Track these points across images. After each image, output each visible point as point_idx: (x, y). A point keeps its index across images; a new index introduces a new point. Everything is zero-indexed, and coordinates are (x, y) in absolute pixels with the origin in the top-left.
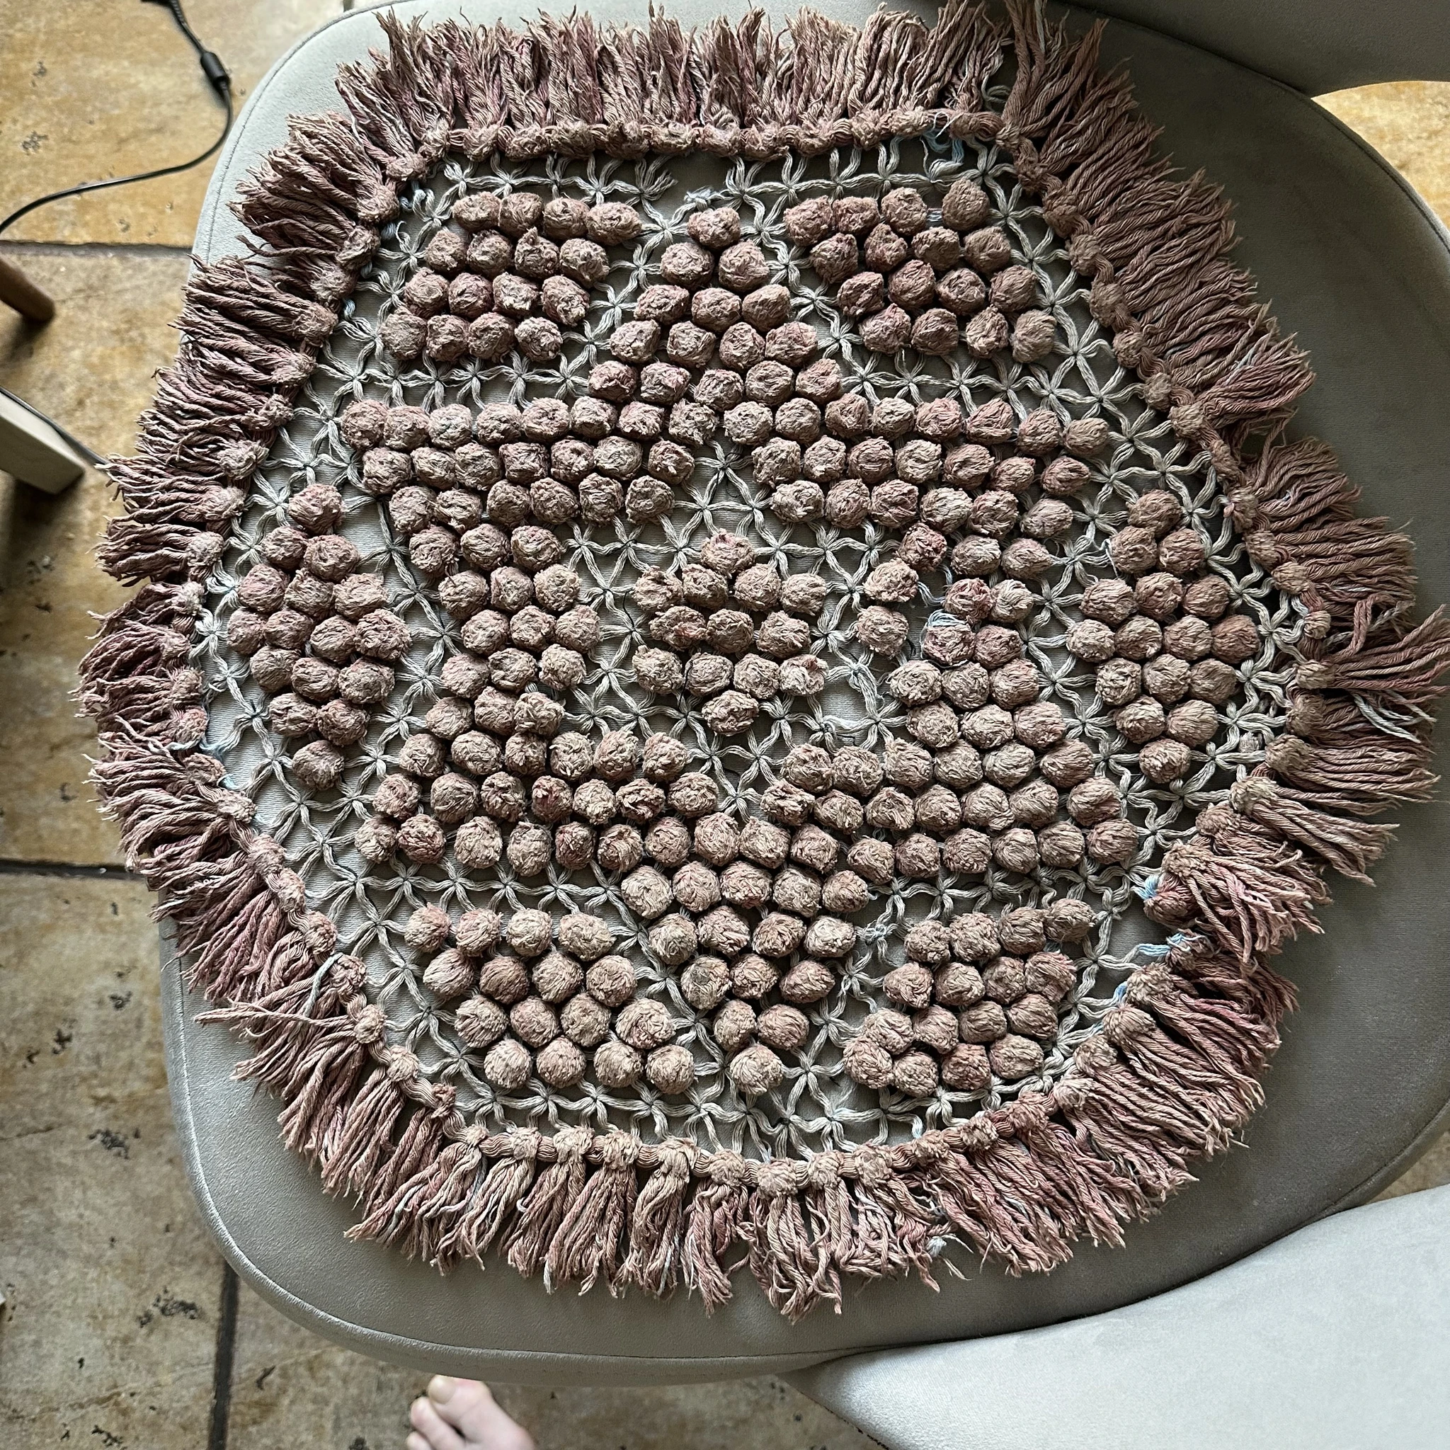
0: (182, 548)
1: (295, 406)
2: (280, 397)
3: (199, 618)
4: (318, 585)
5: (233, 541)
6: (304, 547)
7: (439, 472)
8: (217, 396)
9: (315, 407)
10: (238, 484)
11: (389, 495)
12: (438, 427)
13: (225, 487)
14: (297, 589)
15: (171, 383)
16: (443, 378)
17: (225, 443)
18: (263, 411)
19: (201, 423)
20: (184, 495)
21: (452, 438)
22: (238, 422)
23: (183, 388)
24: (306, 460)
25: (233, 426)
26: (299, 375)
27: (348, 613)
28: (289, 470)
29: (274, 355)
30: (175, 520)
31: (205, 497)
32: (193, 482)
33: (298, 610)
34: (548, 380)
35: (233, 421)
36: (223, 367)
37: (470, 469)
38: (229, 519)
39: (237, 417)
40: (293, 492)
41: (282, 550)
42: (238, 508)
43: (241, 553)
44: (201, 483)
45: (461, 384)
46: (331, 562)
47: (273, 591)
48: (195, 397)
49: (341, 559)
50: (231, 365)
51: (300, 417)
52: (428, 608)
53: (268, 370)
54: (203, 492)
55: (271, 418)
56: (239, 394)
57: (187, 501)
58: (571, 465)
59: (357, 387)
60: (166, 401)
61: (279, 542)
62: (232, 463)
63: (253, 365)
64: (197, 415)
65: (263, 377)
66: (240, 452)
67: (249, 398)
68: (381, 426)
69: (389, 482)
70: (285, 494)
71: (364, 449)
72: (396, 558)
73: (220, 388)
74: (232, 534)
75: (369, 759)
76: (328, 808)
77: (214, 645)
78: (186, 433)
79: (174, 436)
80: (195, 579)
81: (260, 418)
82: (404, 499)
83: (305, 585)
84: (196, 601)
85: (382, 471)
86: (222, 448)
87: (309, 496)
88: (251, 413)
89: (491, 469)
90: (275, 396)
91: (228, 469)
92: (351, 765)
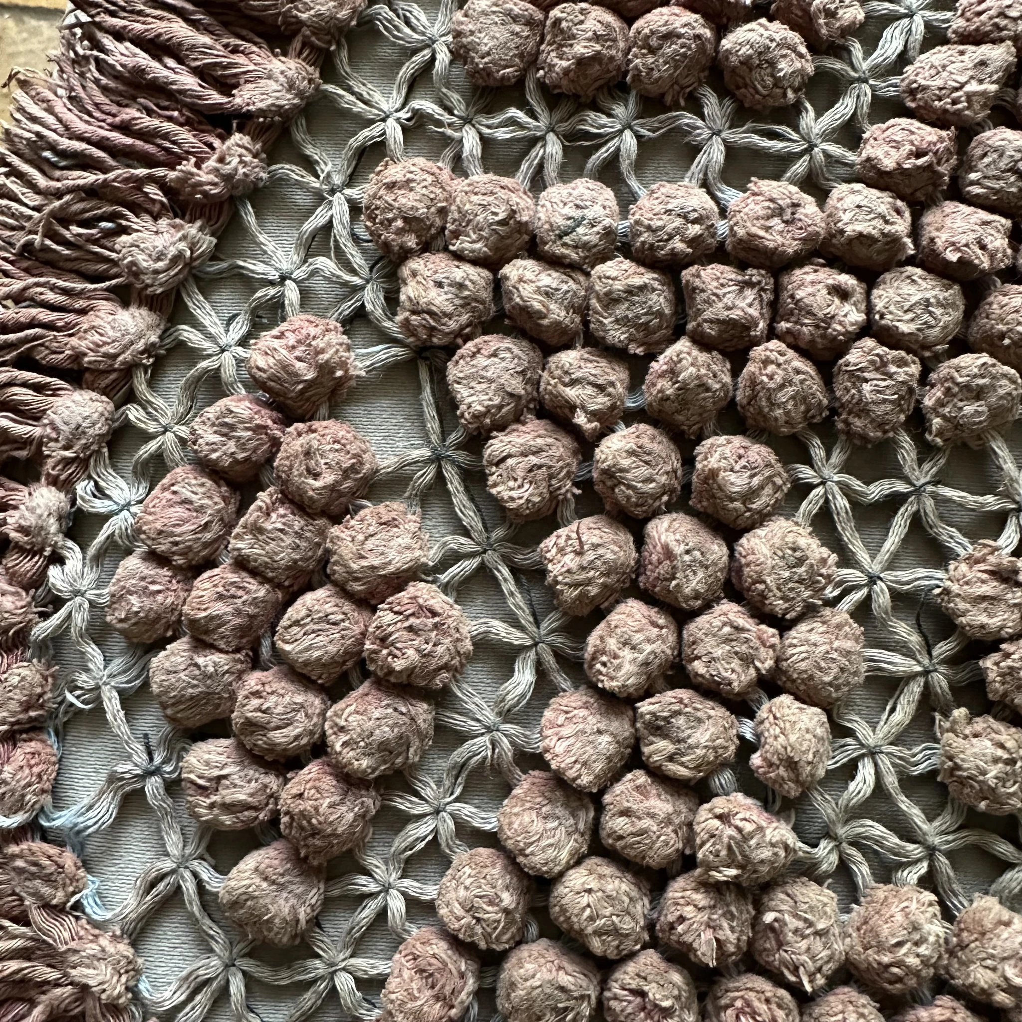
0: (35, 416)
1: (271, 161)
2: (246, 140)
3: (58, 559)
4: (298, 523)
5: (134, 413)
6: (276, 444)
7: (557, 313)
8: (125, 128)
9: (310, 165)
10: (152, 303)
11: (450, 350)
12: (560, 221)
13: (125, 304)
14: (256, 530)
15: (39, 99)
16: (563, 127)
17: (134, 221)
18: (212, 163)
19: (90, 178)
20: (45, 315)
21: (585, 246)
22: (161, 183)
23: (59, 108)
24: (285, 266)
25: (152, 190)
26: (287, 100)
27: (357, 587)
28: (249, 283)
29: (239, 59)
30: (26, 362)
31: (85, 322)
32: (65, 291)
33: (254, 573)
34: (777, 145)
35: (151, 179)
36: (139, 71)
37: (621, 310)
38: (129, 370)
39: (160, 172)
40: (256, 327)
41: (231, 446)
42: (148, 350)
43: (148, 437)
44: (80, 294)
45: (600, 140)
46: (328, 478)
47: (206, 526)
48: (80, 126)
49: (346, 473)
50: (157, 69)
51: (278, 182)
52: (509, 585)
53: (226, 86)
54: (83, 312)
55: (228, 178)
56: (167, 126)
57: (50, 326)
58: (829, 319)
59: (394, 132)
60: (26, 132)
61: (226, 429)
62: (143, 261)
63: (200, 73)
64: (83, 162)
65: (216, 97)
66: (159, 242)
67: (186, 136)
68: (443, 212)
69: (453, 325)
70: (239, 328)
71: (406, 254)
72: (451, 474)
73: (131, 113)
74: (131, 397)
75: (373, 888)
76: (284, 979)
77: (80, 619)
78: (58, 194)
79: (34, 200)
80: (54, 482)
81: (204, 176)
82: (481, 361)
83: (274, 522)
84: (53, 526)
85: (440, 299)
86: (126, 231)
87: (291, 339)
88: (188, 166)
89: (660, 314)
90: (237, 137)
91: (135, 271)
92: (336, 892)
